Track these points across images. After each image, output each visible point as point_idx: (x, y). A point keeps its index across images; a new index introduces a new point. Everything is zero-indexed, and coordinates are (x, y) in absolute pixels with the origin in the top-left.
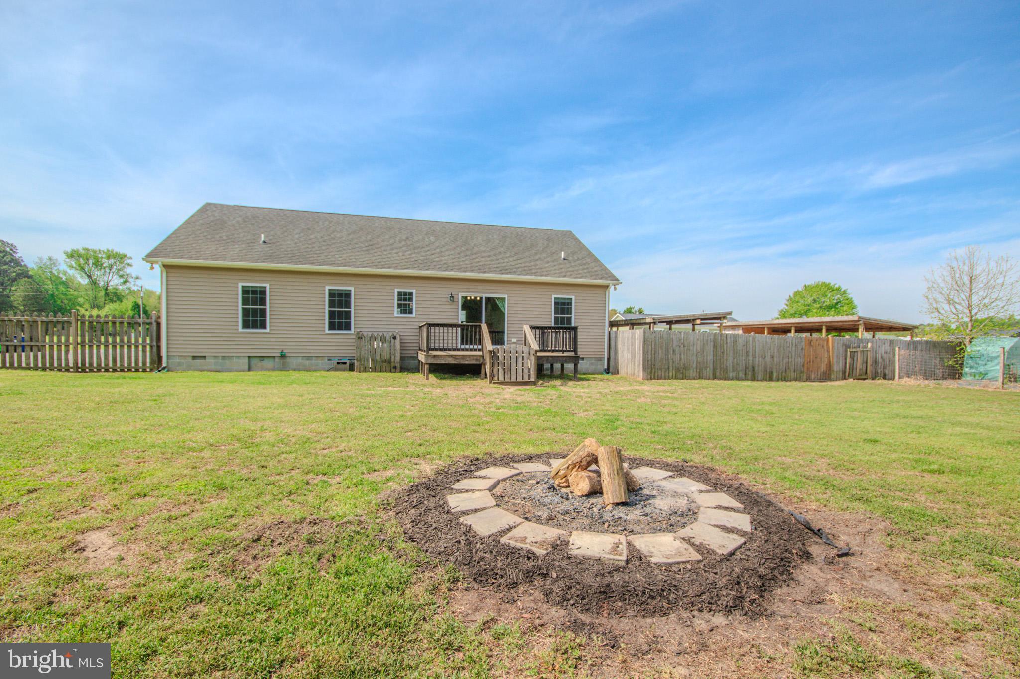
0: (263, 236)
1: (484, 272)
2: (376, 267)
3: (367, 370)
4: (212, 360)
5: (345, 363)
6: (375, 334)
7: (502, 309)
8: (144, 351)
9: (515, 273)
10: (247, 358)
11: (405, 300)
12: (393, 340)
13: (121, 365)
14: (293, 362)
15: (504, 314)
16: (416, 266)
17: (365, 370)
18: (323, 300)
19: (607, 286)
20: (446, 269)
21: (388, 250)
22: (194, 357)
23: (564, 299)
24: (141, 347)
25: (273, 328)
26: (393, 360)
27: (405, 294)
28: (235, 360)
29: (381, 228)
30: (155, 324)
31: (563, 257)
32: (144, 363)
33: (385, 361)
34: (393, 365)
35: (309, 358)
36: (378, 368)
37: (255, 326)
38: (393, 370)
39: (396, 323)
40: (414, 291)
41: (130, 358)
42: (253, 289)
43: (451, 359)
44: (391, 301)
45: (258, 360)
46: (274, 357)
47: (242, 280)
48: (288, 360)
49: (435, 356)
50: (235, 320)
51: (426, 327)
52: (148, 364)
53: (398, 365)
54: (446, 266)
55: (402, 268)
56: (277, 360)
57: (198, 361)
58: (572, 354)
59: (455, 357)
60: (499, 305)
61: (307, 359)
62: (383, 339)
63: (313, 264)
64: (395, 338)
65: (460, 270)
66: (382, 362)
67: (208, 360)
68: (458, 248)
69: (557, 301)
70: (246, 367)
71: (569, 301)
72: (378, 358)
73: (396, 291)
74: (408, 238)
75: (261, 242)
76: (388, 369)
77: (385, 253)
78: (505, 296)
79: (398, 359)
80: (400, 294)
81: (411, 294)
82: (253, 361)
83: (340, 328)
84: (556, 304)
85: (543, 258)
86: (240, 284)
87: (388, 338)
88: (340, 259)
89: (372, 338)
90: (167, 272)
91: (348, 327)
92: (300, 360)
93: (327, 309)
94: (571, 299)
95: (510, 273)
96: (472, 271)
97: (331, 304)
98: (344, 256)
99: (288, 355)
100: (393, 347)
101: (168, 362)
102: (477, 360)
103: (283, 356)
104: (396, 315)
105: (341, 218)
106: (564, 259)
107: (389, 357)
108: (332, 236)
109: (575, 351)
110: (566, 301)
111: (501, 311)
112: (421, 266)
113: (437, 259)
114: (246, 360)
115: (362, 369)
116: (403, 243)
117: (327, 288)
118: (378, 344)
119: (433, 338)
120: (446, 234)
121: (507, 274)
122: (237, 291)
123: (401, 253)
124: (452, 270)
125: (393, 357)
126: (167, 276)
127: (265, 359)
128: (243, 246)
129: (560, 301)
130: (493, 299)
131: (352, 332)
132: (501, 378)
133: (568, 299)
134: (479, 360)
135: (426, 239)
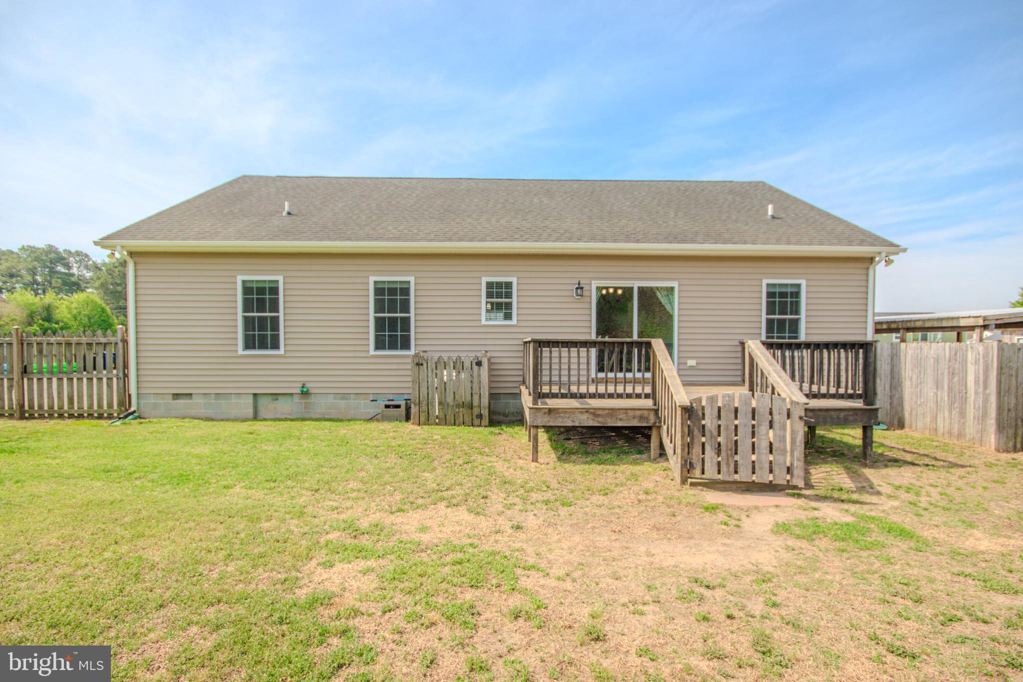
0: (287, 204)
1: (638, 241)
2: (450, 240)
3: (431, 421)
4: (200, 401)
5: (398, 407)
6: (445, 356)
7: (668, 307)
8: (110, 386)
9: (693, 241)
10: (251, 397)
11: (499, 296)
12: (475, 368)
13: (79, 408)
14: (321, 404)
15: (670, 317)
16: (517, 236)
17: (428, 422)
18: (364, 299)
19: (871, 260)
20: (570, 240)
21: (474, 216)
22: (176, 396)
23: (786, 285)
24: (105, 380)
25: (289, 348)
26: (476, 403)
27: (499, 285)
28: (234, 400)
29: (468, 191)
30: (120, 345)
31: (770, 212)
32: (110, 406)
33: (464, 405)
34: (476, 411)
35: (345, 396)
36: (450, 418)
37: (263, 346)
38: (477, 422)
39: (483, 336)
40: (514, 280)
41: (90, 396)
42: (260, 285)
43: (585, 416)
44: (475, 299)
45: (270, 398)
46: (292, 394)
47: (243, 272)
48: (313, 399)
49: (550, 411)
50: (233, 336)
51: (532, 345)
52: (115, 407)
53: (485, 413)
54: (568, 235)
55: (493, 240)
56: (296, 399)
57: (182, 402)
58: (859, 404)
59: (594, 412)
60: (664, 301)
61: (342, 399)
62: (458, 365)
63: (349, 239)
64: (479, 364)
65: (593, 239)
66: (458, 406)
67: (196, 400)
68: (586, 210)
69: (772, 290)
70: (250, 412)
71: (794, 290)
72: (450, 399)
73: (485, 280)
74: (507, 200)
75: (285, 214)
76: (468, 419)
77: (469, 220)
78: (675, 284)
79: (485, 401)
80: (490, 285)
81: (509, 285)
82: (262, 402)
83: (393, 346)
84: (770, 295)
85: (734, 218)
86: (240, 279)
87: (467, 364)
88: (394, 231)
89: (441, 364)
90: (135, 264)
91: (406, 345)
92: (331, 399)
93: (372, 315)
94: (799, 286)
95: (684, 241)
96: (616, 241)
97: (379, 307)
98: (401, 228)
99: (312, 391)
100: (475, 380)
101: (138, 403)
102: (641, 418)
103: (305, 394)
104: (484, 322)
105: (414, 182)
106: (773, 217)
107: (469, 398)
108: (394, 202)
109: (868, 395)
110: (789, 290)
111: (668, 312)
112: (527, 236)
113: (553, 226)
114: (250, 400)
115: (423, 419)
116: (500, 206)
117: (372, 279)
118: (450, 375)
119: (546, 366)
120: (566, 193)
121: (678, 242)
122: (236, 289)
123: (493, 221)
124: (579, 240)
125: (476, 398)
126: (136, 270)
127: (280, 398)
128: (255, 220)
129: (777, 290)
130: (651, 289)
131: (412, 352)
132: (711, 473)
133: (792, 285)
134: (647, 419)
135: (536, 200)
